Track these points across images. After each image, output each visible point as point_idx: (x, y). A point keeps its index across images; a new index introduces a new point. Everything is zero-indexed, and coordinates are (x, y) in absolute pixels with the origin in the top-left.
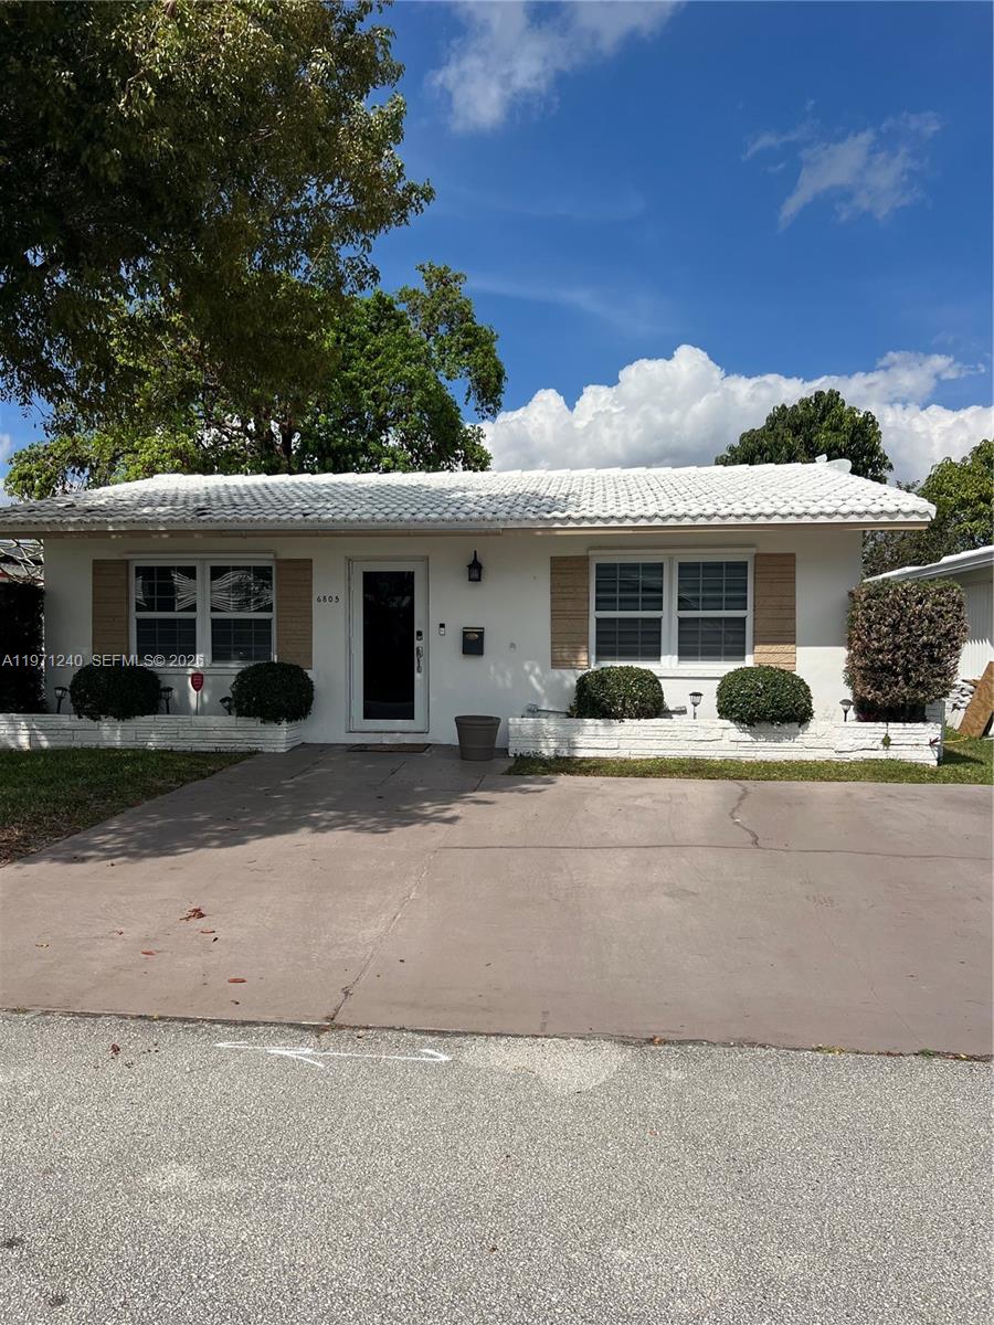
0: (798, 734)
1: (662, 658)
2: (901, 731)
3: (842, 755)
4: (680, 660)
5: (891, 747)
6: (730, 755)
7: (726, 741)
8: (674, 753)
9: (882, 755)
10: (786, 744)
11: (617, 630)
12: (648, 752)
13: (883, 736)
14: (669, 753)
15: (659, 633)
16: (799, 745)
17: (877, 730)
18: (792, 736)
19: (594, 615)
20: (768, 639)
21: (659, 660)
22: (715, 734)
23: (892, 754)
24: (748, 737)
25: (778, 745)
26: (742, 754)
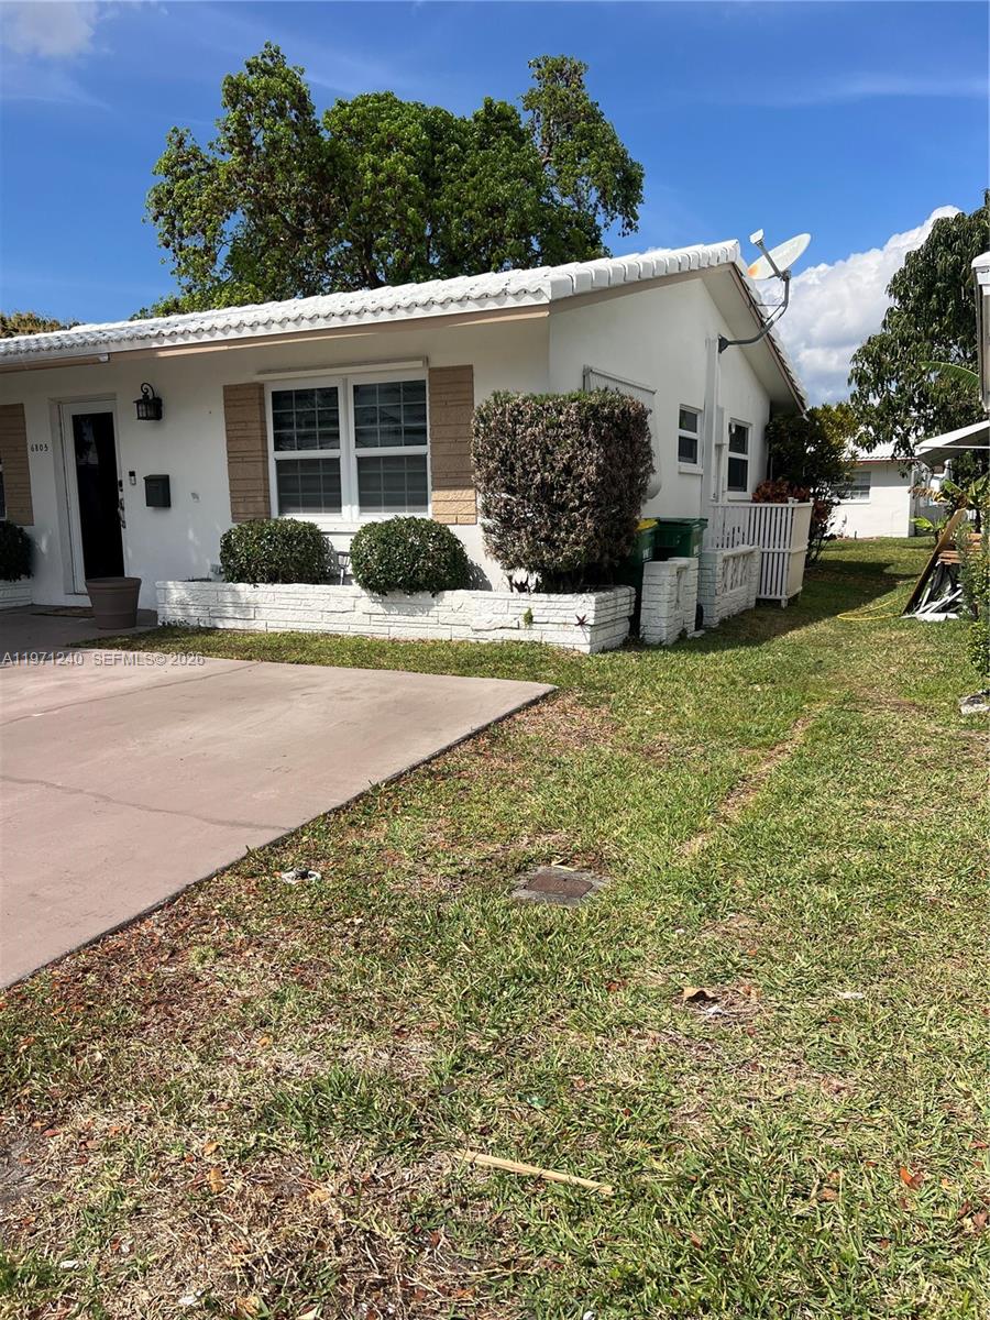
0: (433, 605)
1: (343, 508)
2: (545, 605)
3: (480, 635)
4: (361, 511)
5: (534, 626)
6: (364, 630)
7: (358, 613)
8: (307, 626)
9: (524, 636)
10: (420, 618)
11: (299, 474)
12: (282, 624)
13: (526, 611)
14: (303, 625)
15: (339, 476)
16: (434, 620)
17: (520, 603)
18: (426, 608)
19: (274, 456)
20: (444, 483)
21: (340, 511)
22: (347, 605)
23: (534, 635)
24: (379, 608)
25: (411, 619)
26: (376, 629)
